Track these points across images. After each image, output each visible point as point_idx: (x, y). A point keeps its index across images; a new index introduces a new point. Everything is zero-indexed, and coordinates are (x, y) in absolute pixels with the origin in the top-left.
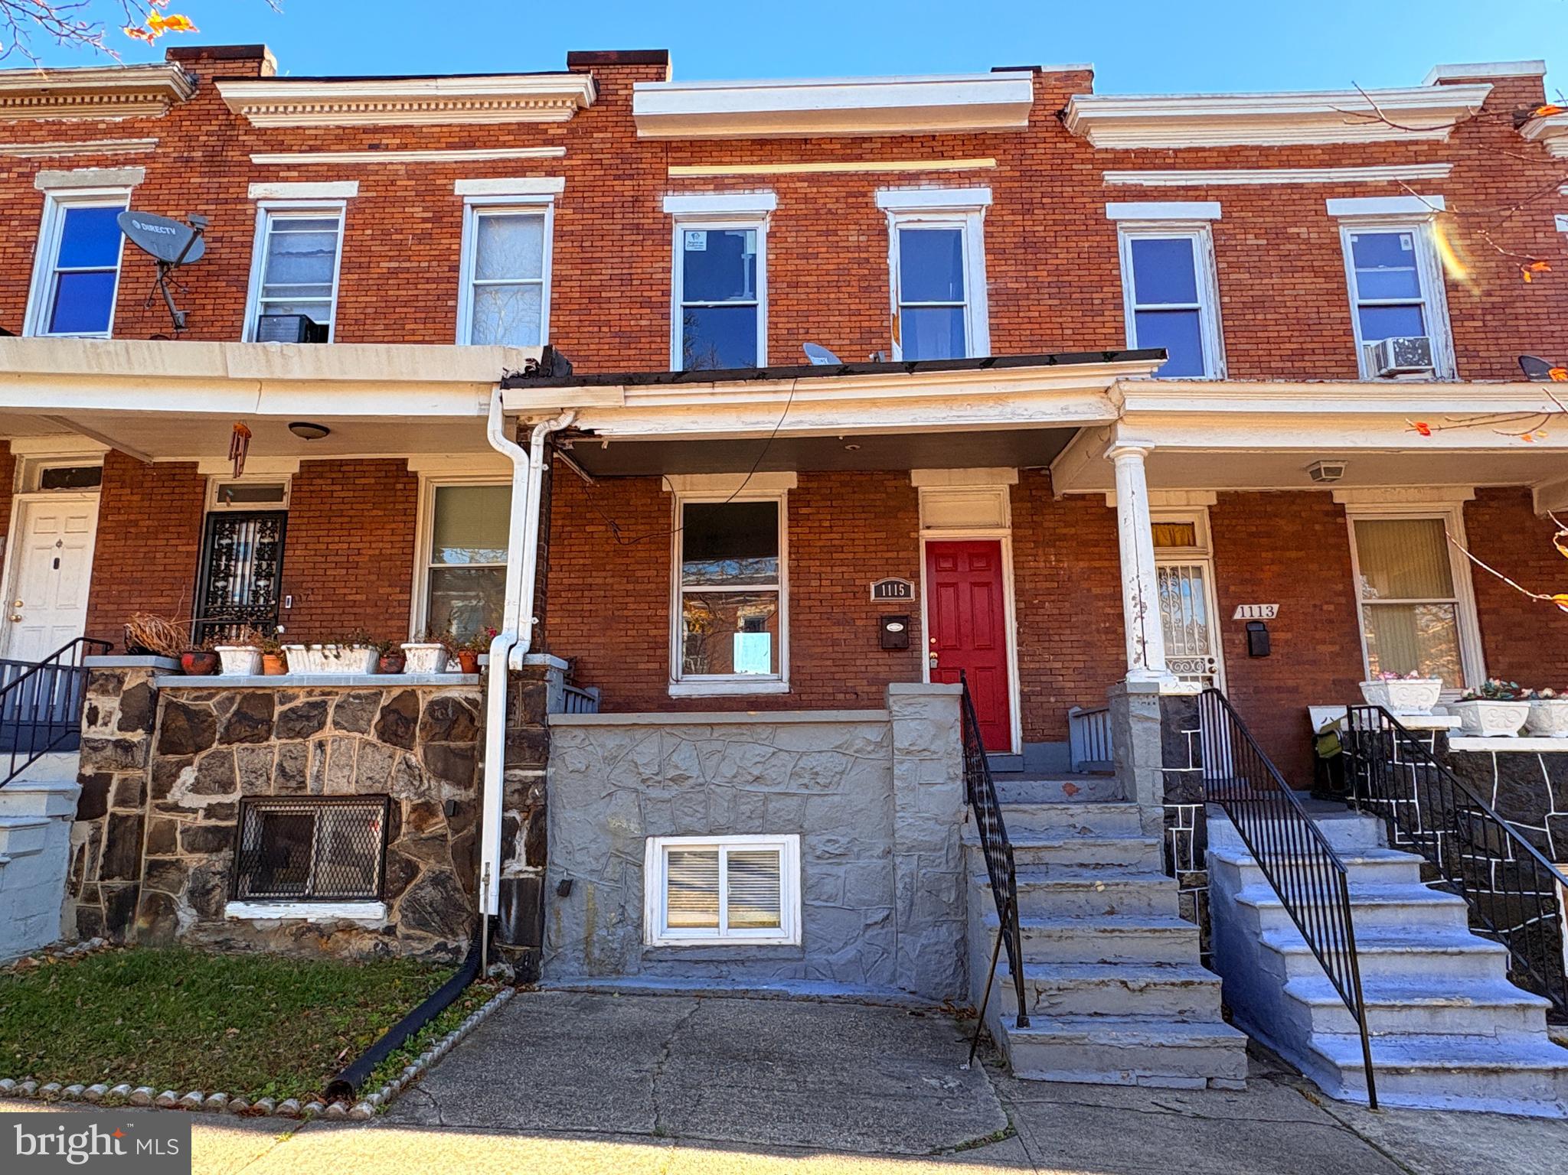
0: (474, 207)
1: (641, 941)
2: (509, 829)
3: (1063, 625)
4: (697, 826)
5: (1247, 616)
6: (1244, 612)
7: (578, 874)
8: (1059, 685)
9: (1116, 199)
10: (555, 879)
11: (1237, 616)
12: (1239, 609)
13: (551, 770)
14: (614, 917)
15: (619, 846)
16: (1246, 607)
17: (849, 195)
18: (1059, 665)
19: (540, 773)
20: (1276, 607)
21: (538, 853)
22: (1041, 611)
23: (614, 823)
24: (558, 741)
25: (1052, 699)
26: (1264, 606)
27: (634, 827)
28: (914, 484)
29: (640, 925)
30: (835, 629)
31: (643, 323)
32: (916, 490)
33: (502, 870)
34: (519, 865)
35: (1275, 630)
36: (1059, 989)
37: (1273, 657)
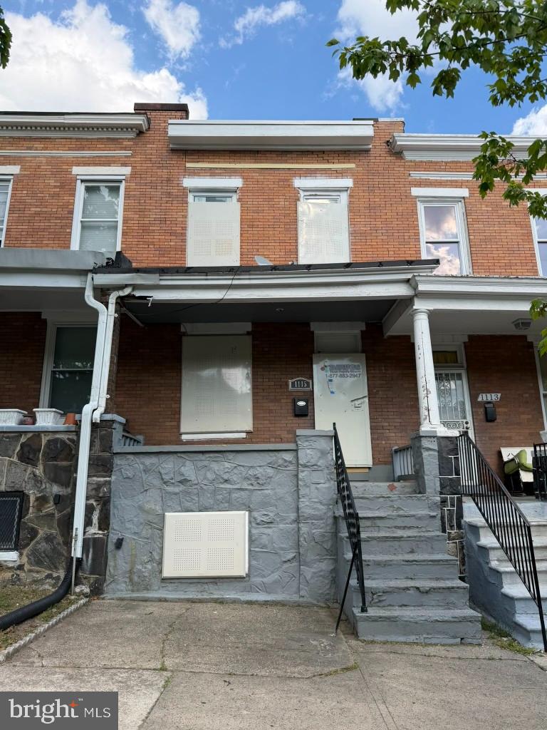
0: (82, 181)
1: (161, 572)
2: (89, 510)
3: (390, 403)
4: (193, 507)
5: (485, 399)
6: (482, 398)
7: (127, 535)
8: (387, 435)
9: (416, 186)
10: (113, 538)
11: (480, 399)
12: (480, 396)
13: (113, 478)
14: (145, 558)
15: (150, 519)
16: (484, 395)
17: (280, 180)
18: (387, 424)
19: (108, 479)
20: (499, 395)
21: (104, 523)
22: (377, 396)
23: (147, 506)
24: (117, 461)
25: (384, 442)
26: (493, 395)
27: (158, 508)
28: (312, 330)
29: (160, 563)
30: (271, 404)
31: (172, 243)
32: (313, 333)
33: (84, 533)
34: (94, 530)
35: (499, 407)
36: (384, 592)
37: (497, 420)
